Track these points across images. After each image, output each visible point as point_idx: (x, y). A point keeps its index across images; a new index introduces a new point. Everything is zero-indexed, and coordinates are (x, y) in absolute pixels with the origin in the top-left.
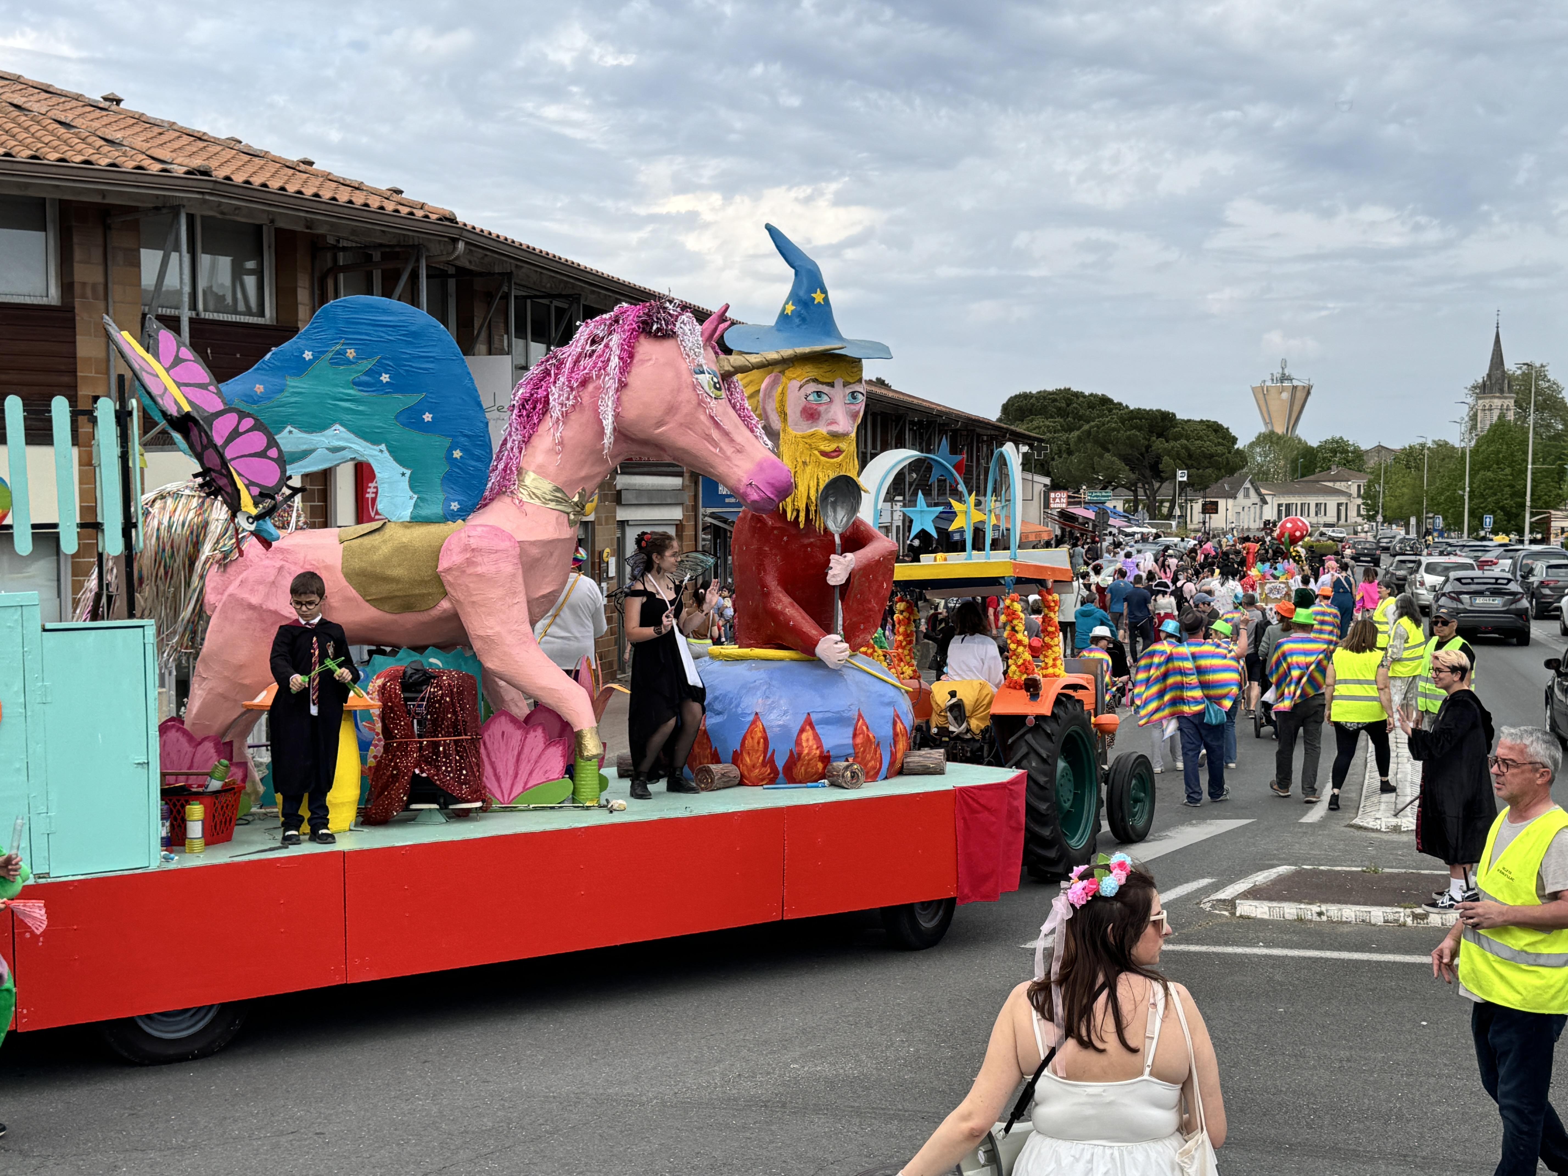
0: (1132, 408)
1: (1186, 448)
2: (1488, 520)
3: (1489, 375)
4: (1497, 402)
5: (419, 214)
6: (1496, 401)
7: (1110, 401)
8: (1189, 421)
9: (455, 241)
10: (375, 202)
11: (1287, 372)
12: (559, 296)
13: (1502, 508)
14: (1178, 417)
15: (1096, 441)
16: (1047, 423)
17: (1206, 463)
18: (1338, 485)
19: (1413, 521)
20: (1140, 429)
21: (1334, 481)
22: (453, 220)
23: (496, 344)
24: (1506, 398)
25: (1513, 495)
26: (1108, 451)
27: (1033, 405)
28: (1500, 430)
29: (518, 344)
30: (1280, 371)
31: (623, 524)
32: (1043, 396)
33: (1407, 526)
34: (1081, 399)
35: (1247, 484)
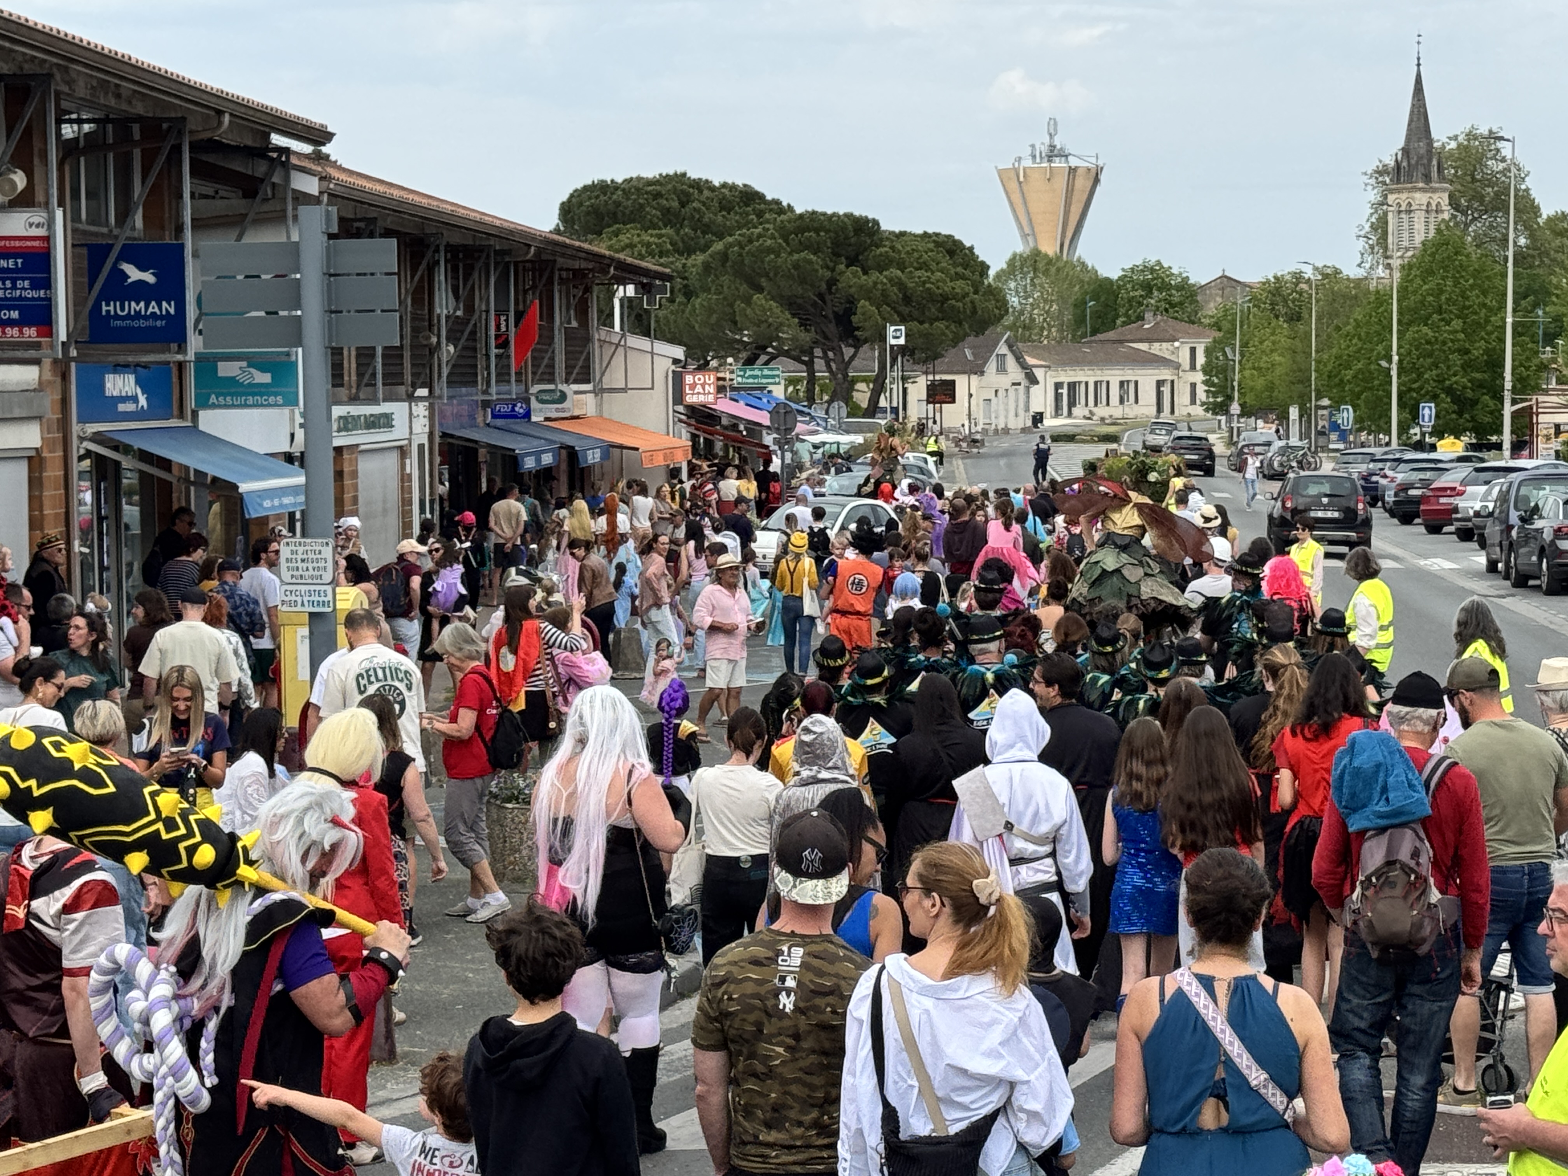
0: (799, 210)
1: (901, 285)
2: (1428, 411)
3: (1405, 151)
4: (1420, 198)
6: (1418, 195)
7: (758, 197)
8: (903, 234)
11: (1058, 142)
13: (1449, 391)
14: (885, 226)
15: (739, 272)
16: (646, 238)
17: (934, 310)
18: (1157, 348)
19: (1294, 412)
20: (816, 249)
21: (1150, 341)
24: (1434, 190)
26: (760, 289)
27: (618, 204)
30: (1047, 140)
32: (636, 188)
34: (706, 193)
35: (1004, 348)
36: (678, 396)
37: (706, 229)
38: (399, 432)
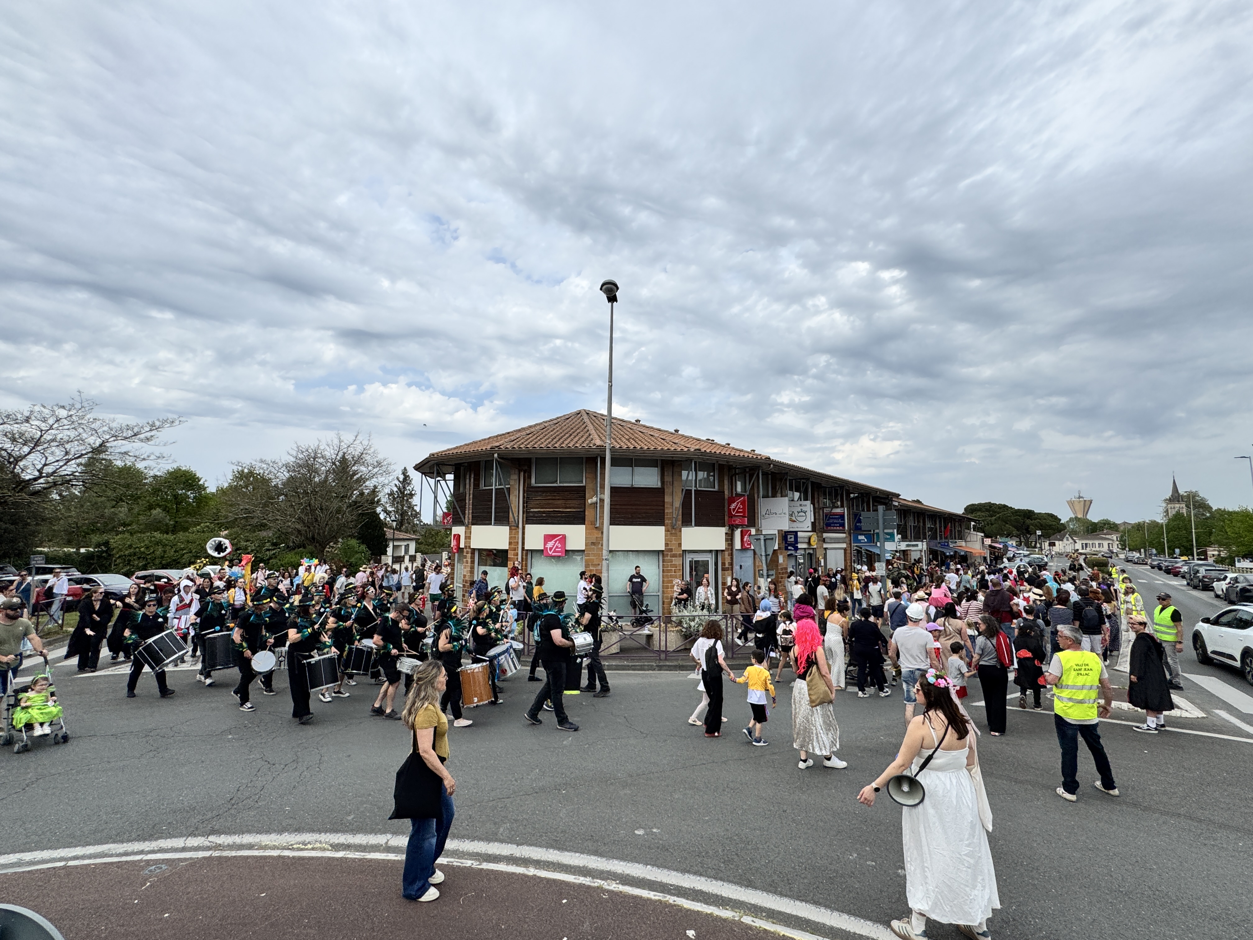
0: (1016, 509)
1: (1040, 523)
2: (1177, 551)
3: (1172, 496)
4: (1177, 506)
5: (759, 457)
7: (1007, 506)
8: (1040, 513)
9: (770, 464)
10: (746, 455)
11: (1081, 495)
12: (803, 479)
13: (1183, 546)
14: (1036, 511)
15: (1003, 520)
16: (982, 514)
17: (1049, 528)
18: (1107, 536)
19: (1142, 550)
20: (1020, 516)
21: (1105, 535)
22: (769, 459)
23: (784, 494)
24: (1180, 504)
25: (1188, 541)
26: (1008, 524)
27: (976, 508)
28: (1178, 516)
29: (790, 493)
30: (1078, 495)
31: (826, 549)
32: (980, 505)
33: (1140, 552)
34: (995, 506)
35: (1067, 536)
36: (983, 543)
37: (995, 512)
38: (920, 547)
